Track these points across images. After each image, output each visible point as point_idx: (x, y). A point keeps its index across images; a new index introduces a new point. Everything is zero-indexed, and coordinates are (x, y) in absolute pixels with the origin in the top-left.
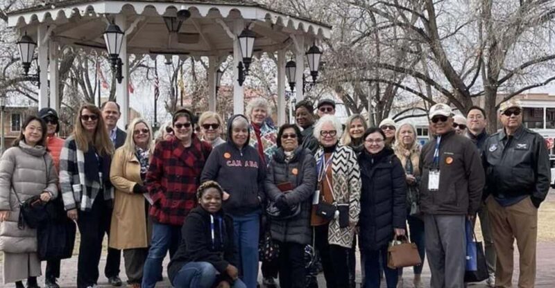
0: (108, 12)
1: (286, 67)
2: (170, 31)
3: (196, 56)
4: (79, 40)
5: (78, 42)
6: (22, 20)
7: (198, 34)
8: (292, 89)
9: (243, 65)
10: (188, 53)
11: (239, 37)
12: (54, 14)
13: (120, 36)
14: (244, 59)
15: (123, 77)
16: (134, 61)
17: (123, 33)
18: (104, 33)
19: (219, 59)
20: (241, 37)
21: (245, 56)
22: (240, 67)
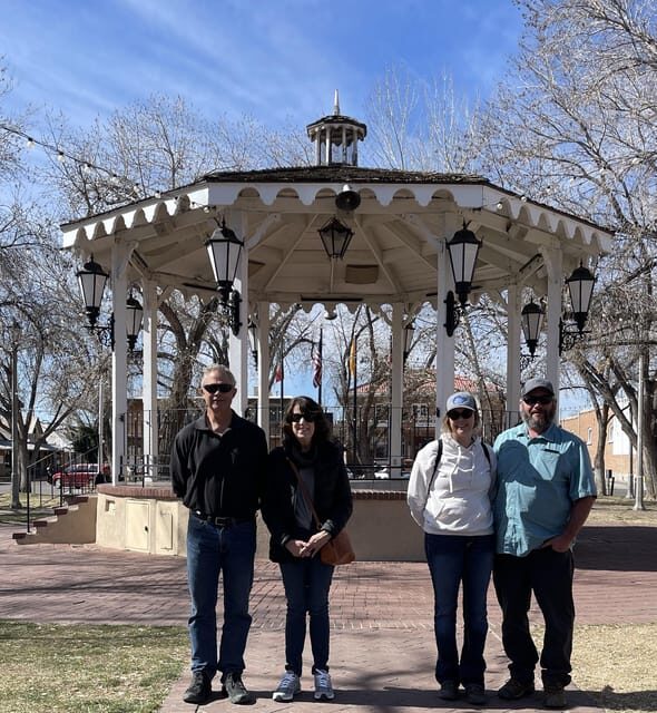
0: (214, 204)
1: (523, 313)
2: (330, 256)
3: (374, 302)
4: (191, 279)
5: (191, 282)
6: (82, 234)
7: (376, 266)
8: (532, 351)
9: (456, 296)
10: (360, 300)
11: (448, 245)
12: (129, 218)
13: (234, 248)
14: (457, 284)
15: (241, 324)
16: (278, 314)
17: (242, 244)
18: (207, 244)
19: (410, 305)
20: (453, 242)
21: (459, 280)
22: (449, 301)
